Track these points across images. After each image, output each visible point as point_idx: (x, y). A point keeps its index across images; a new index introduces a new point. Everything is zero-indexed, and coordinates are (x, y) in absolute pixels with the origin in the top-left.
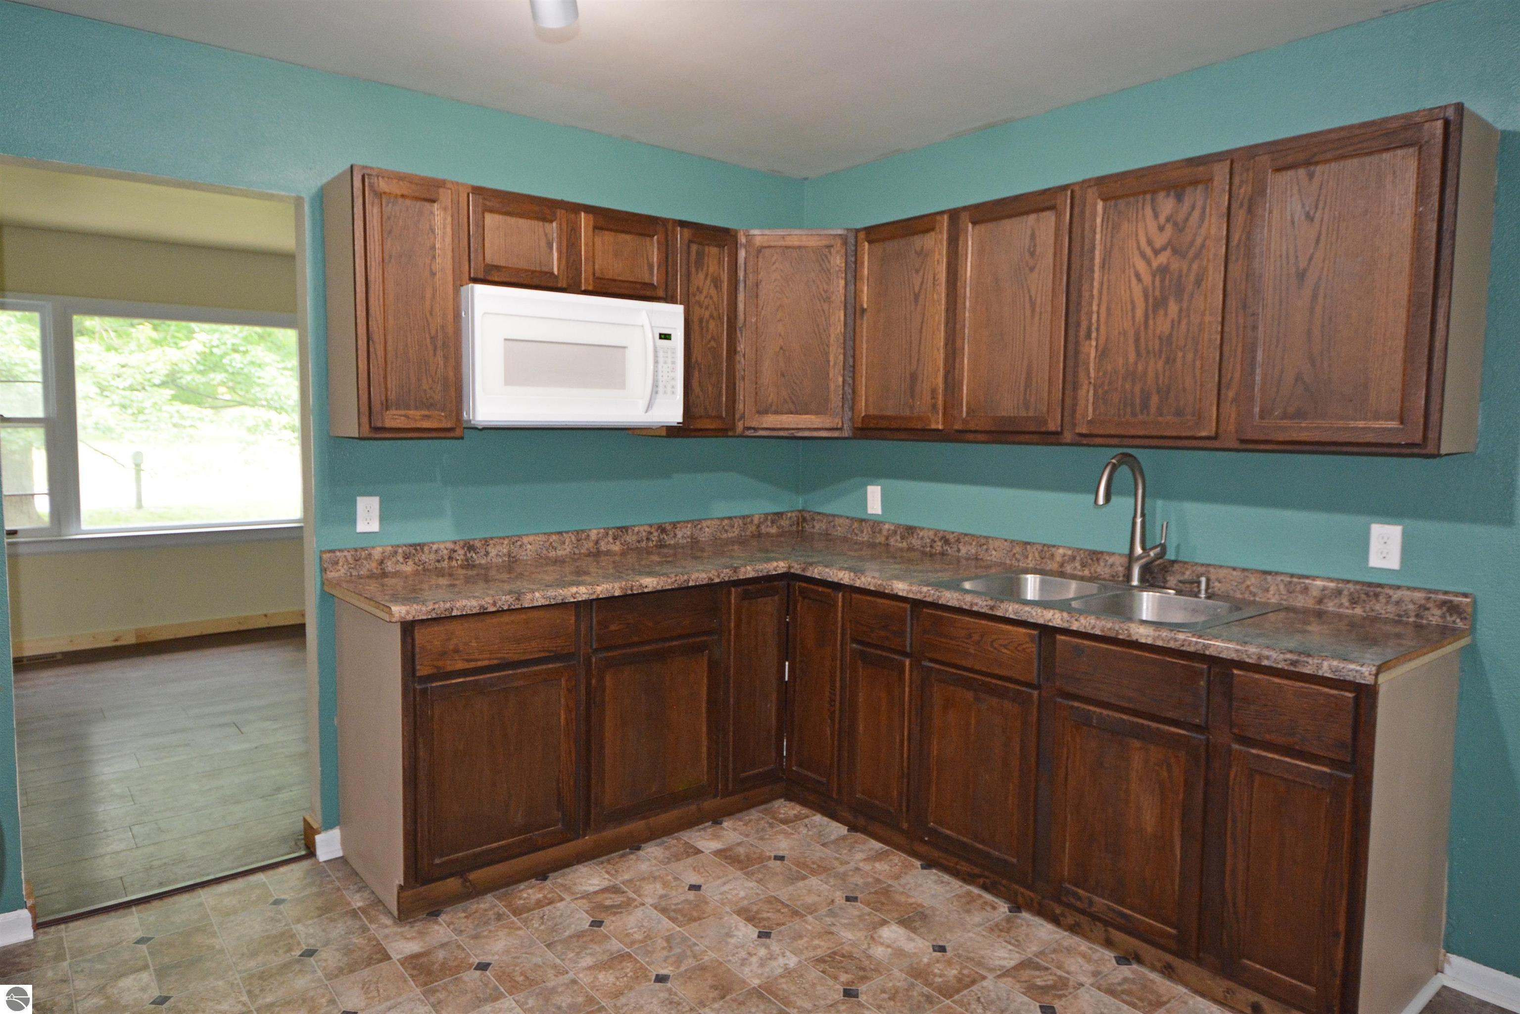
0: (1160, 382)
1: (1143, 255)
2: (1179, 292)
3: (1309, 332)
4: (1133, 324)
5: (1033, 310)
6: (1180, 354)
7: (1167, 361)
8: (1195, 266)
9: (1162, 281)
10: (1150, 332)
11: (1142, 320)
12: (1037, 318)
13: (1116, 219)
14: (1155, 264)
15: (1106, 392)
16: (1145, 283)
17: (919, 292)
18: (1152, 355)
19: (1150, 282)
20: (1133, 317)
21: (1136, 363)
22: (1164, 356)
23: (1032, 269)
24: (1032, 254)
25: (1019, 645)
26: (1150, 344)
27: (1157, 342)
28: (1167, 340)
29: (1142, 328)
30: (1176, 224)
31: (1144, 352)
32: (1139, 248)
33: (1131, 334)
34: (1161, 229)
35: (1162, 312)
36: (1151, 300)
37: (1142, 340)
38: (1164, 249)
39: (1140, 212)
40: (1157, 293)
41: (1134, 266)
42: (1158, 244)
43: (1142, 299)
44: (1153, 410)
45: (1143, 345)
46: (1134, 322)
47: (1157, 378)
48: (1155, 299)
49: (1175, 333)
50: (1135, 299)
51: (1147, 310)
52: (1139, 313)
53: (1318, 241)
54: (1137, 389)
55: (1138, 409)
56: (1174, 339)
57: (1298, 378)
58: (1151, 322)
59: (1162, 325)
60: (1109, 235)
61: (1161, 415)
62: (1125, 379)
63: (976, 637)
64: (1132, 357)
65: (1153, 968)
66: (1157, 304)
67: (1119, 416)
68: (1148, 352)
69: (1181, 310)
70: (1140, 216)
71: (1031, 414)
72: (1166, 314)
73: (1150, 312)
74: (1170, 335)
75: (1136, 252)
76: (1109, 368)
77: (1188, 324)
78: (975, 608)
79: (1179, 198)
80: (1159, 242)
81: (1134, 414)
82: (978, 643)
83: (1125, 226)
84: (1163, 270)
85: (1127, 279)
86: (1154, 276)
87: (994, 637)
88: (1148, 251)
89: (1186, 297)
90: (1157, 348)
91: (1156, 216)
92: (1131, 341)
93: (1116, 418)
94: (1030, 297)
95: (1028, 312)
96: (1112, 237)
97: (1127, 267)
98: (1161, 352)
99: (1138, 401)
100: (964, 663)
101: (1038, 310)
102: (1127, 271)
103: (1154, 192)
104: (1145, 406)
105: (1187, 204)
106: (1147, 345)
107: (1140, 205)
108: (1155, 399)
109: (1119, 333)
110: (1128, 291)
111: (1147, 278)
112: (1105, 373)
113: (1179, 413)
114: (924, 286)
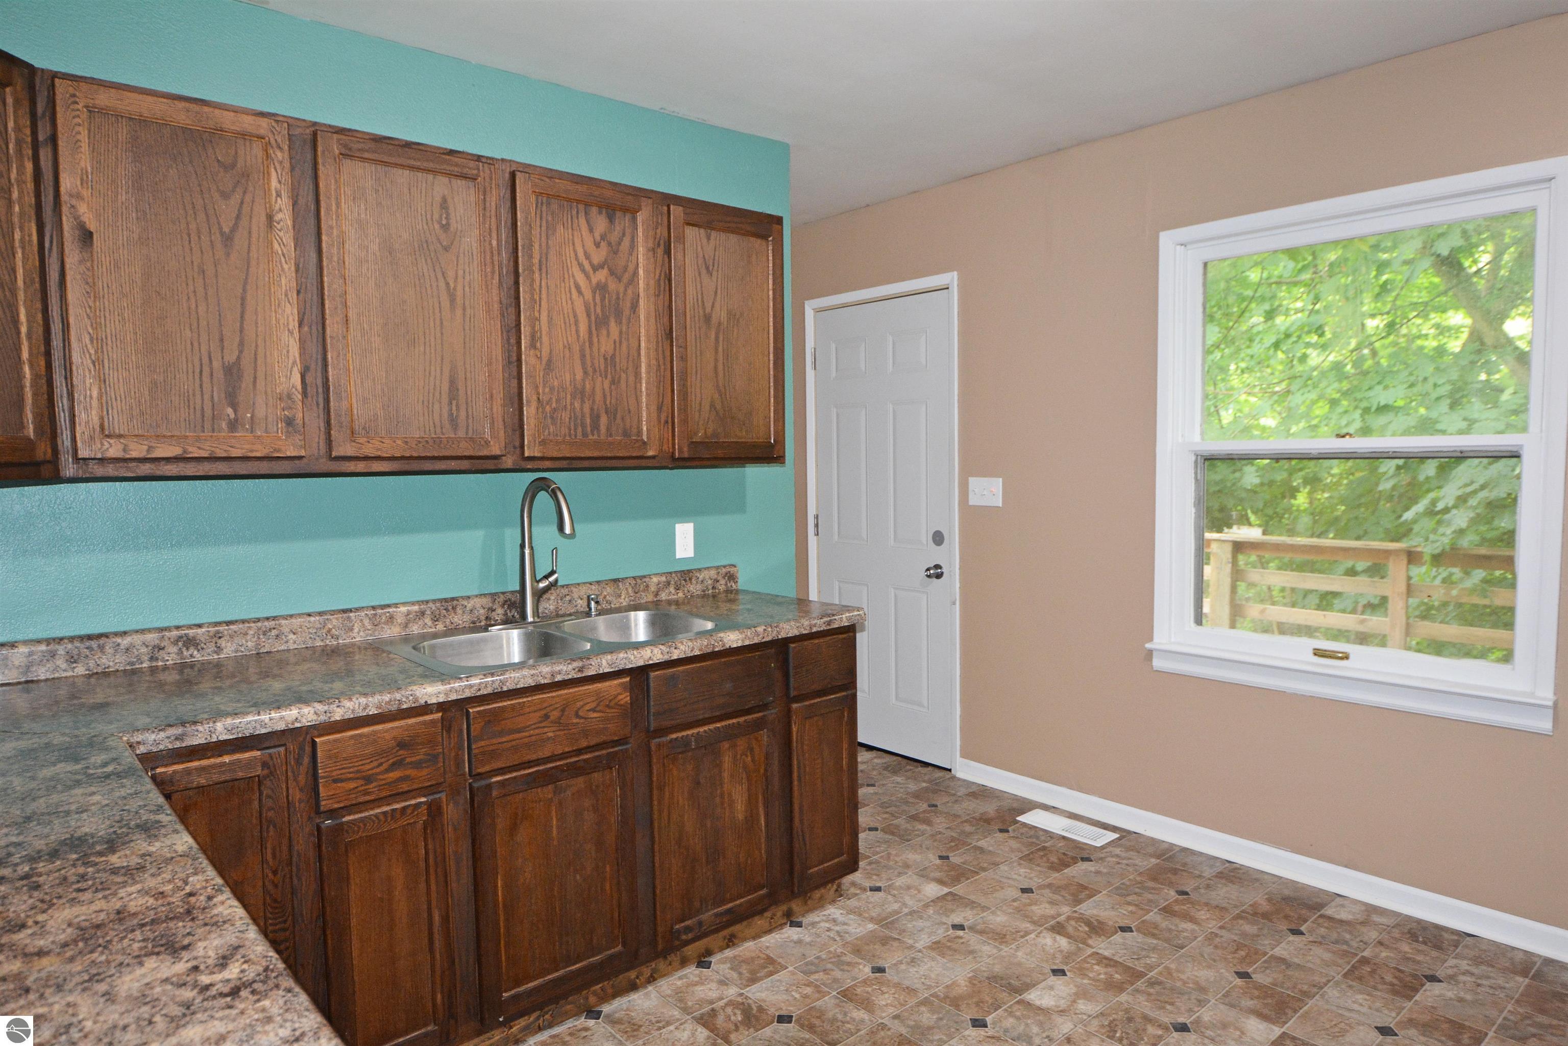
0: (608, 402)
1: (583, 270)
2: (618, 314)
3: (716, 368)
4: (578, 339)
5: (453, 300)
6: (623, 376)
7: (613, 382)
8: (630, 292)
9: (603, 299)
10: (595, 349)
11: (587, 337)
12: (459, 312)
13: (550, 219)
14: (594, 281)
15: (555, 410)
16: (586, 298)
17: (234, 229)
18: (598, 373)
19: (591, 299)
20: (577, 331)
21: (583, 380)
22: (609, 376)
23: (446, 249)
24: (446, 227)
25: (610, 701)
26: (596, 362)
27: (602, 360)
28: (610, 360)
29: (587, 344)
30: (609, 244)
31: (590, 370)
32: (577, 259)
33: (576, 348)
34: (597, 245)
35: (604, 332)
36: (593, 318)
37: (588, 357)
38: (601, 266)
39: (575, 220)
40: (599, 310)
41: (573, 276)
42: (596, 261)
43: (585, 315)
44: (603, 429)
45: (589, 363)
46: (578, 336)
47: (605, 396)
48: (597, 317)
49: (617, 354)
50: (578, 312)
51: (590, 327)
52: (583, 327)
53: (716, 293)
54: (587, 410)
55: (589, 429)
56: (617, 360)
57: (712, 406)
58: (595, 340)
59: (606, 345)
60: (544, 235)
61: (611, 435)
62: (573, 397)
63: (555, 715)
64: (579, 375)
65: (722, 949)
66: (600, 323)
67: (570, 435)
68: (595, 370)
69: (621, 332)
70: (575, 225)
71: (461, 433)
72: (608, 335)
73: (593, 328)
74: (614, 355)
75: (575, 263)
76: (556, 383)
77: (628, 347)
78: (559, 678)
79: (611, 219)
80: (597, 259)
81: (585, 435)
82: (558, 722)
83: (560, 230)
84: (601, 288)
85: (567, 290)
86: (594, 292)
87: (579, 704)
88: (587, 266)
89: (624, 321)
90: (602, 367)
91: (591, 230)
92: (577, 356)
93: (568, 438)
94: (447, 284)
95: (446, 303)
96: (547, 238)
97: (566, 276)
98: (606, 371)
99: (588, 421)
100: (541, 755)
101: (459, 301)
102: (566, 280)
103: (587, 205)
104: (595, 426)
105: (618, 228)
106: (593, 364)
107: (574, 213)
108: (604, 420)
109: (565, 347)
110: (569, 302)
111: (588, 294)
112: (552, 389)
113: (626, 434)
114: (244, 222)
